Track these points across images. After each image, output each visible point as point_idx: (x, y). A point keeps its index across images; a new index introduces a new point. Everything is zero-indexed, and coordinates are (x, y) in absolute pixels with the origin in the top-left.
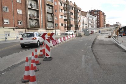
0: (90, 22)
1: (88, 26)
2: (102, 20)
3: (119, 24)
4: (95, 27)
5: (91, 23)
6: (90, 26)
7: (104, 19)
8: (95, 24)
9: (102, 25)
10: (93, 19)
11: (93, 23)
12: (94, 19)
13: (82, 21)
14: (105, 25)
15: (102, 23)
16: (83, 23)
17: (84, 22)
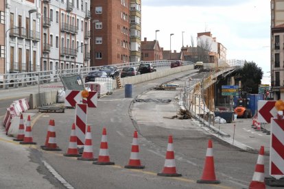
0: (54, 30)
1: (45, 51)
2: (118, 18)
3: (214, 49)
4: (80, 58)
5: (62, 31)
6: (54, 53)
7: (133, 14)
8: (80, 38)
9: (117, 48)
10: (68, 11)
11: (68, 31)
12: (75, 11)
13: (12, 21)
14: (137, 46)
15: (117, 35)
16: (16, 31)
17: (24, 25)
